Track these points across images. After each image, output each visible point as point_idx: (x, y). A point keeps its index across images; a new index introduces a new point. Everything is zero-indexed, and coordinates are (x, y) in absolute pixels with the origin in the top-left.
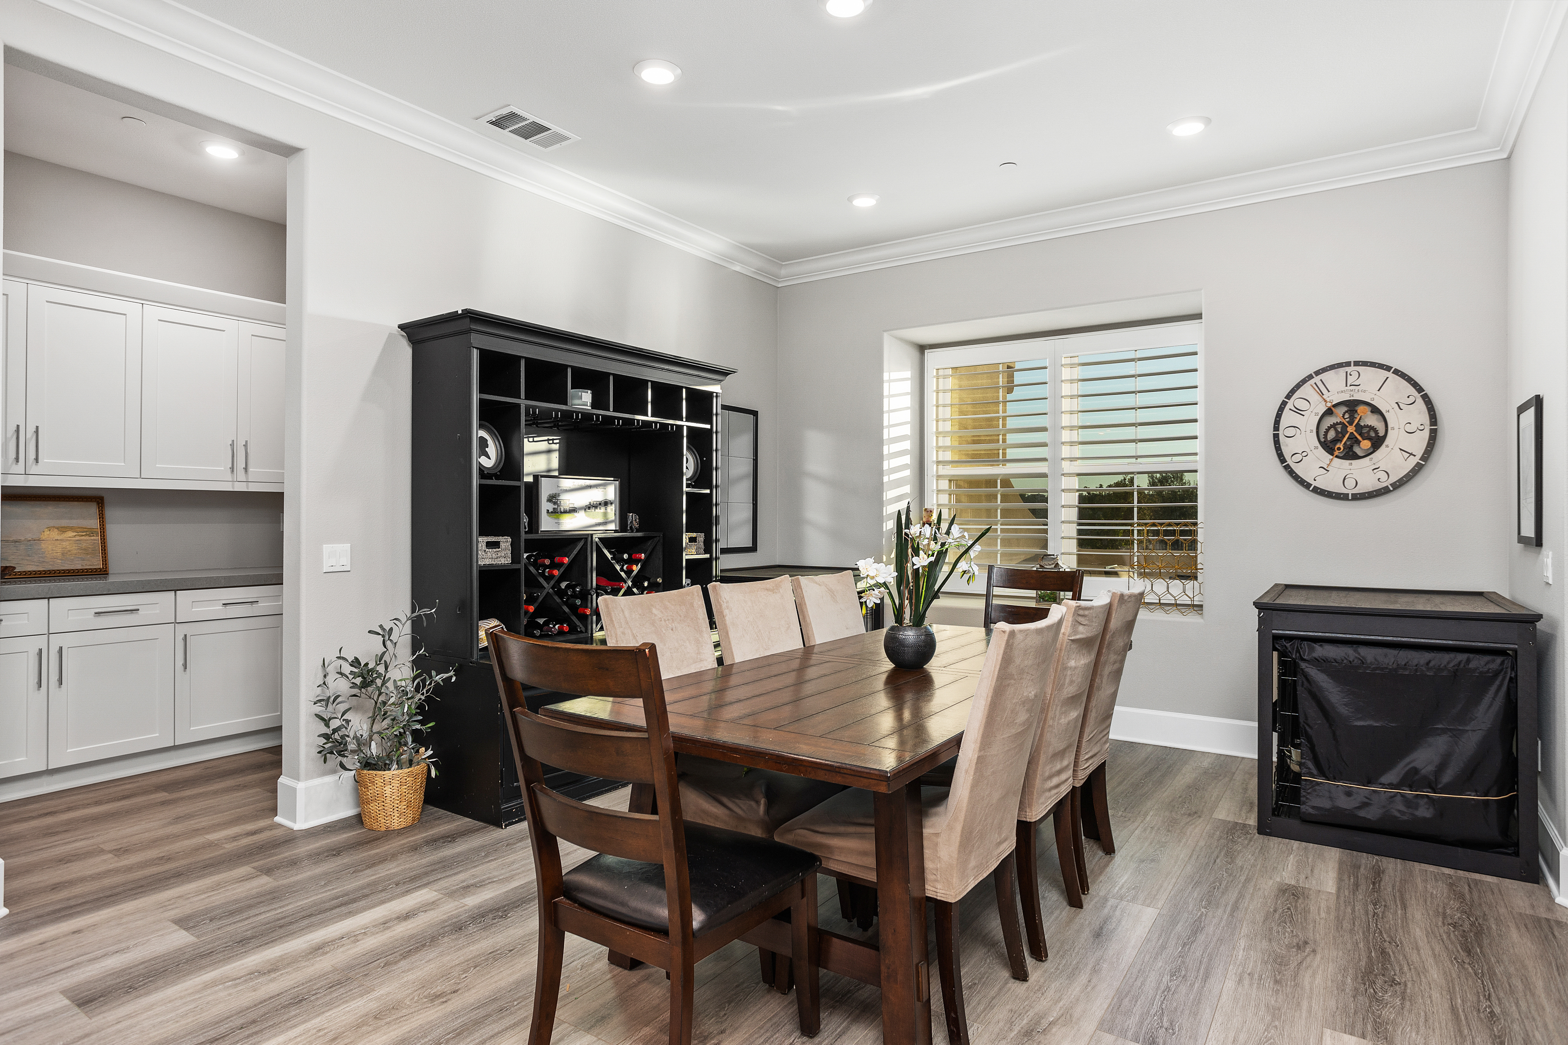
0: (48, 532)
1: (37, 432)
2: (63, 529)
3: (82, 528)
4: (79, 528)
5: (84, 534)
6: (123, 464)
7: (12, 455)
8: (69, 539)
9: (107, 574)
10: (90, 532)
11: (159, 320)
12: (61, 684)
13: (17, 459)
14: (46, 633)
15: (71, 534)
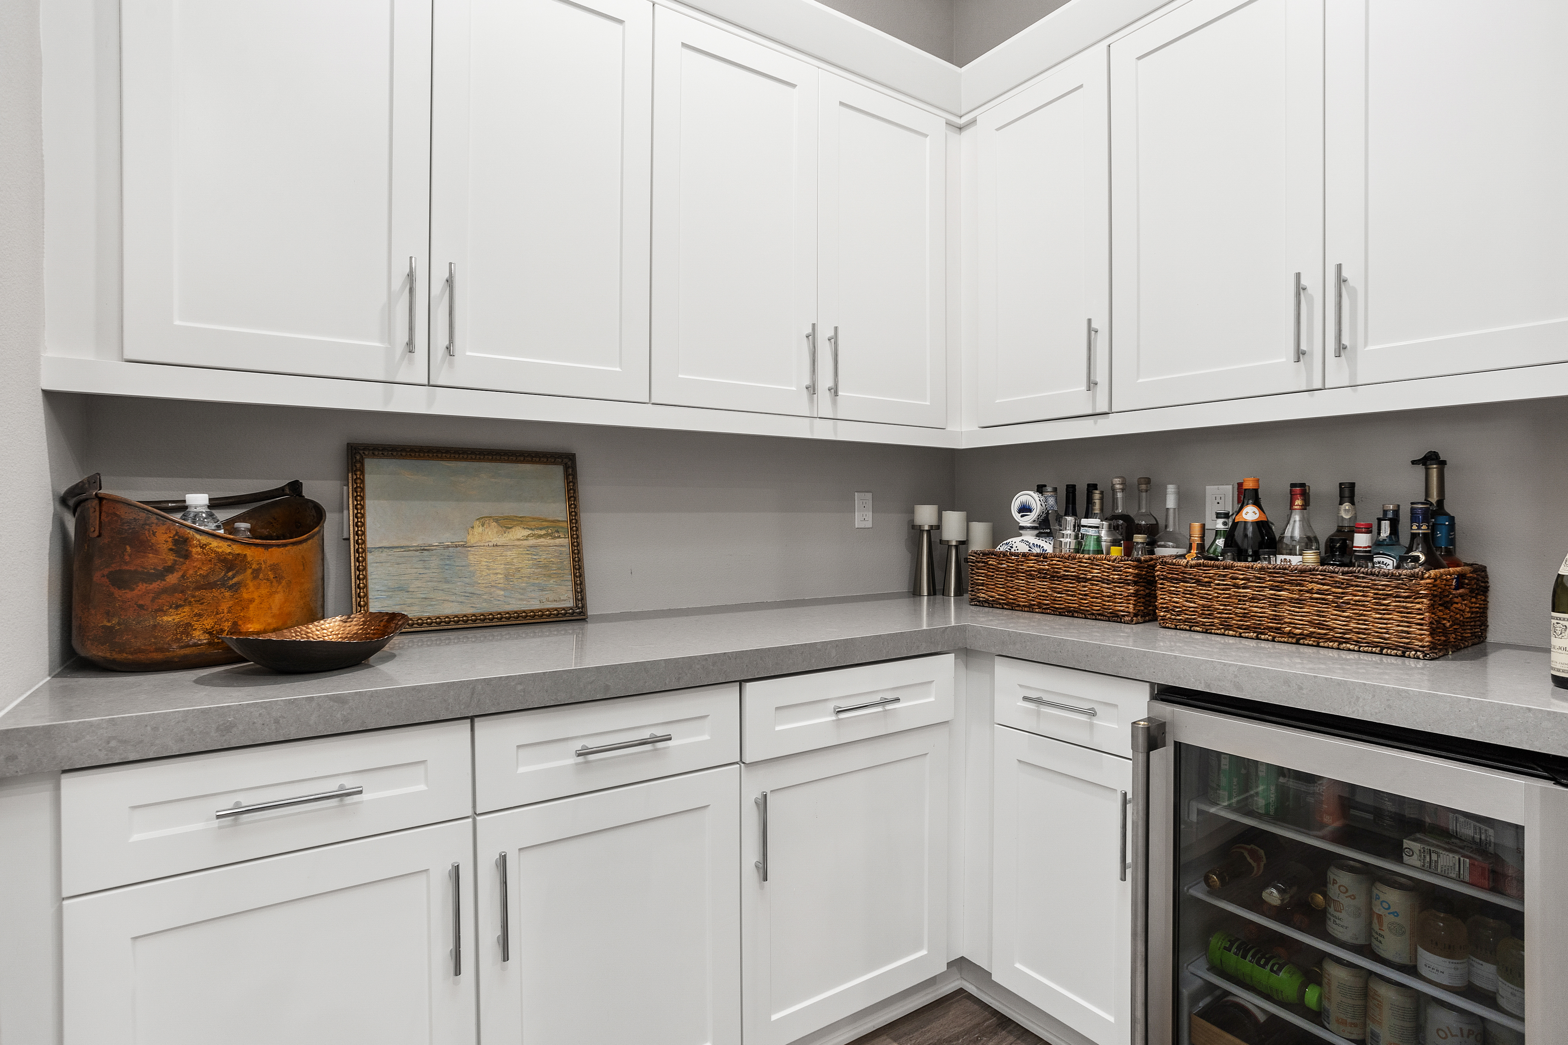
0: (480, 529)
1: (450, 282)
2: (506, 523)
3: (539, 519)
4: (534, 519)
5: (543, 532)
6: (618, 369)
7: (402, 337)
8: (518, 543)
9: (584, 620)
10: (551, 528)
11: (684, 45)
12: (506, 958)
13: (410, 346)
14: (469, 812)
15: (520, 533)
